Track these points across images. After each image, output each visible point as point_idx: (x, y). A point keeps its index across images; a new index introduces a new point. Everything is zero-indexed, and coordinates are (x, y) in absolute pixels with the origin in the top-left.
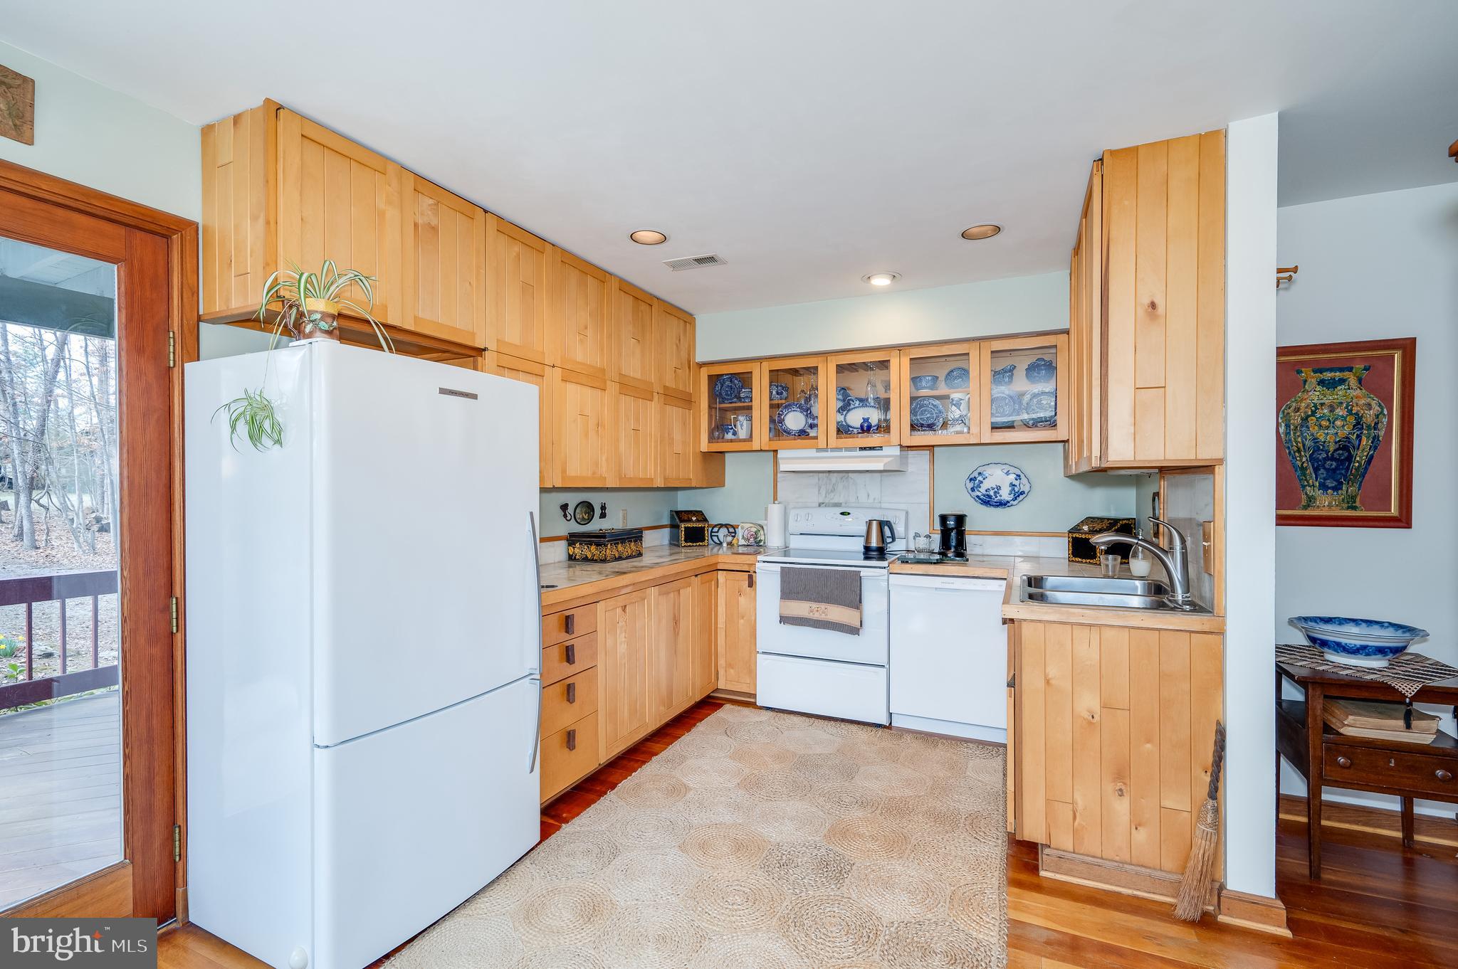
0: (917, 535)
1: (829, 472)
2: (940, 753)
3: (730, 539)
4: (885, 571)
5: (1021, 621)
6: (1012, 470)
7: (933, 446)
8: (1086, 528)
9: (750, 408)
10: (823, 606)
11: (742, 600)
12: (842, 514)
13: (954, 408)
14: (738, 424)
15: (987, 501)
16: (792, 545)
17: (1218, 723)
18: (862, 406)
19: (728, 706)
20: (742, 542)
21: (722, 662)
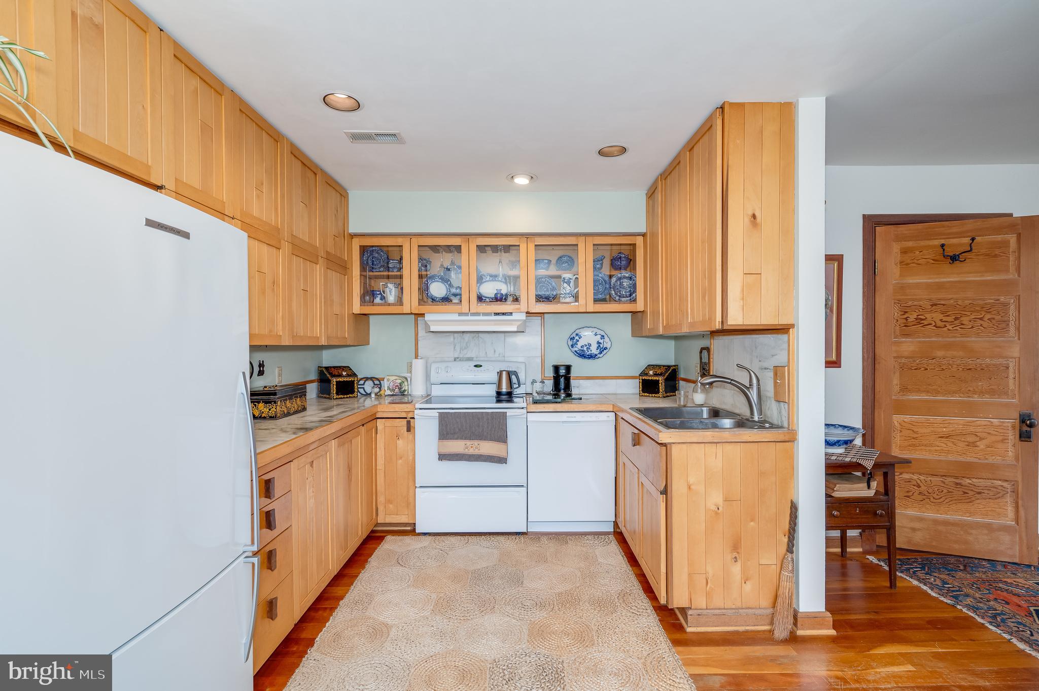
0: (534, 382)
1: (463, 332)
2: (573, 548)
3: (377, 390)
4: (524, 411)
5: (670, 443)
6: (599, 332)
7: (544, 313)
8: (651, 372)
9: (401, 277)
10: (476, 443)
11: (400, 443)
12: (476, 366)
13: (565, 285)
14: (387, 290)
15: (582, 355)
16: (434, 393)
17: (792, 502)
18: (492, 280)
19: (389, 538)
20: (388, 392)
21: (381, 499)
